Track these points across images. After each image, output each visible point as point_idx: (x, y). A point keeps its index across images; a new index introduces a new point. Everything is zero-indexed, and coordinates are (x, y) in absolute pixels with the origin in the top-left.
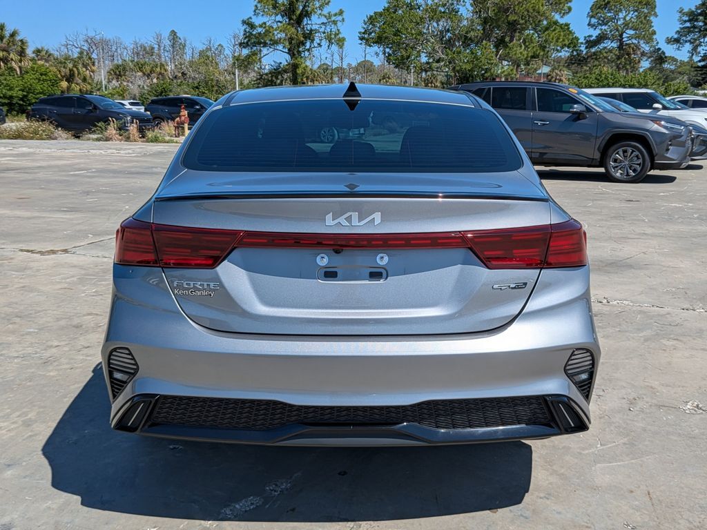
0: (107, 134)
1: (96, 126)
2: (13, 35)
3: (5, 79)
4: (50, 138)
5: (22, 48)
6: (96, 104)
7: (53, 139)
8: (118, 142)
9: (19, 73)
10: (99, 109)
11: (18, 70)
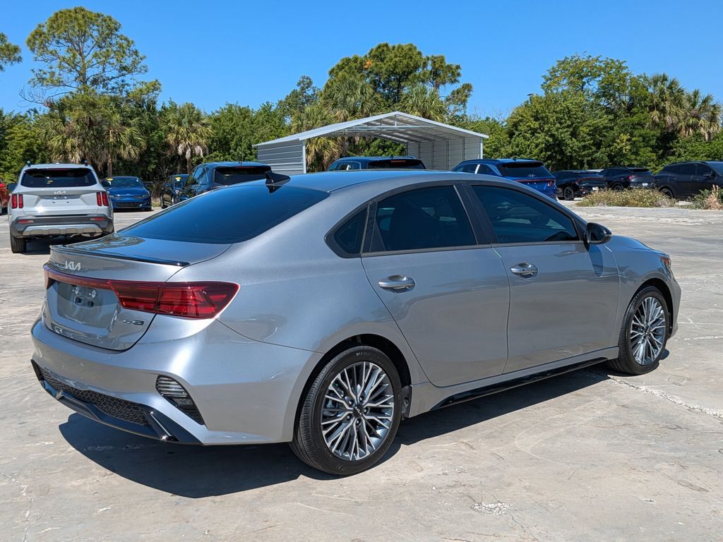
0: (707, 201)
1: (700, 193)
2: (705, 101)
3: (692, 146)
4: (652, 205)
5: (713, 113)
6: (716, 171)
7: (656, 206)
8: (717, 210)
9: (707, 138)
10: (718, 175)
11: (707, 136)
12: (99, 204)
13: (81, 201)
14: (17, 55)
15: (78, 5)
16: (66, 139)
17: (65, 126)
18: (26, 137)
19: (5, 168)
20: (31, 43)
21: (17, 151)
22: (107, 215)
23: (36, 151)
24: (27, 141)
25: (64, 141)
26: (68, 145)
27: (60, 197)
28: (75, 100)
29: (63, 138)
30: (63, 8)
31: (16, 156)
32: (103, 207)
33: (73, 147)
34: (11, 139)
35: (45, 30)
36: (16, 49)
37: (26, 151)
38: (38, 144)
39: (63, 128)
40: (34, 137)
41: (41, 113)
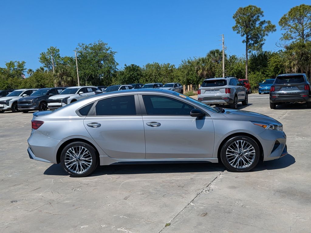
12: (226, 93)
13: (220, 92)
14: (274, 29)
15: (302, 4)
16: (291, 62)
17: (291, 56)
18: (275, 62)
19: (266, 75)
20: (281, 23)
21: (271, 68)
22: (229, 97)
23: (279, 67)
24: (276, 63)
25: (290, 63)
26: (292, 64)
27: (213, 90)
28: (294, 45)
29: (290, 61)
30: (295, 6)
31: (271, 70)
32: (228, 94)
33: (294, 65)
34: (269, 63)
35: (287, 16)
36: (274, 26)
37: (275, 68)
38: (280, 65)
39: (290, 57)
40: (278, 62)
41: (284, 51)
